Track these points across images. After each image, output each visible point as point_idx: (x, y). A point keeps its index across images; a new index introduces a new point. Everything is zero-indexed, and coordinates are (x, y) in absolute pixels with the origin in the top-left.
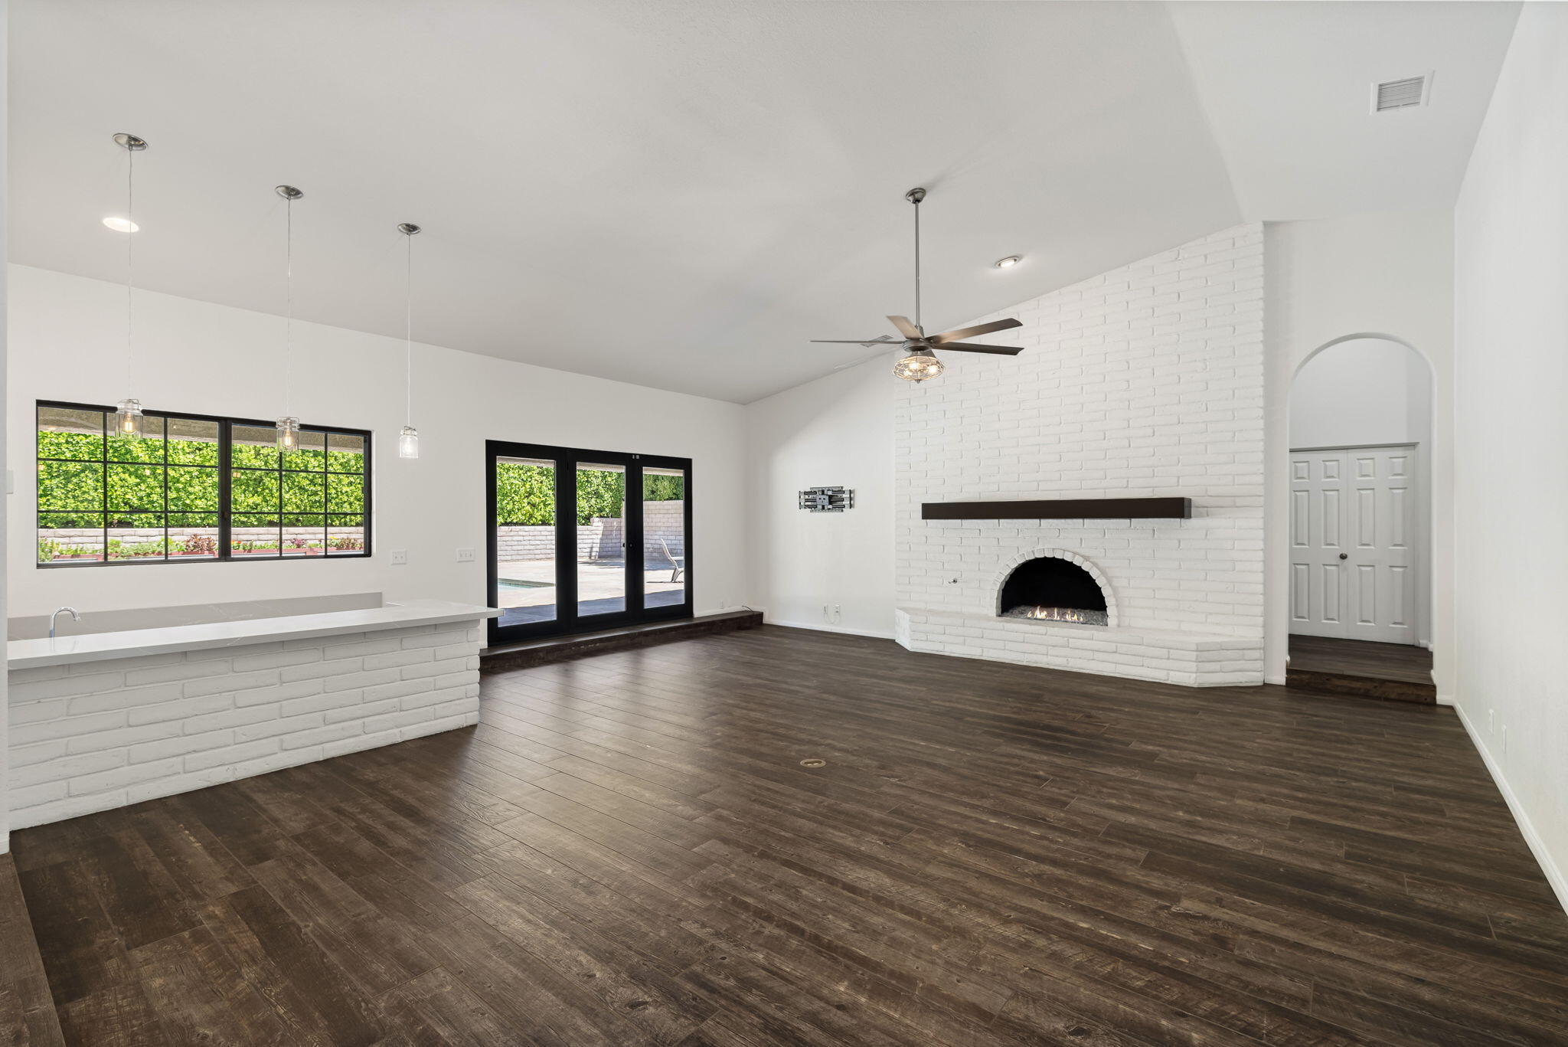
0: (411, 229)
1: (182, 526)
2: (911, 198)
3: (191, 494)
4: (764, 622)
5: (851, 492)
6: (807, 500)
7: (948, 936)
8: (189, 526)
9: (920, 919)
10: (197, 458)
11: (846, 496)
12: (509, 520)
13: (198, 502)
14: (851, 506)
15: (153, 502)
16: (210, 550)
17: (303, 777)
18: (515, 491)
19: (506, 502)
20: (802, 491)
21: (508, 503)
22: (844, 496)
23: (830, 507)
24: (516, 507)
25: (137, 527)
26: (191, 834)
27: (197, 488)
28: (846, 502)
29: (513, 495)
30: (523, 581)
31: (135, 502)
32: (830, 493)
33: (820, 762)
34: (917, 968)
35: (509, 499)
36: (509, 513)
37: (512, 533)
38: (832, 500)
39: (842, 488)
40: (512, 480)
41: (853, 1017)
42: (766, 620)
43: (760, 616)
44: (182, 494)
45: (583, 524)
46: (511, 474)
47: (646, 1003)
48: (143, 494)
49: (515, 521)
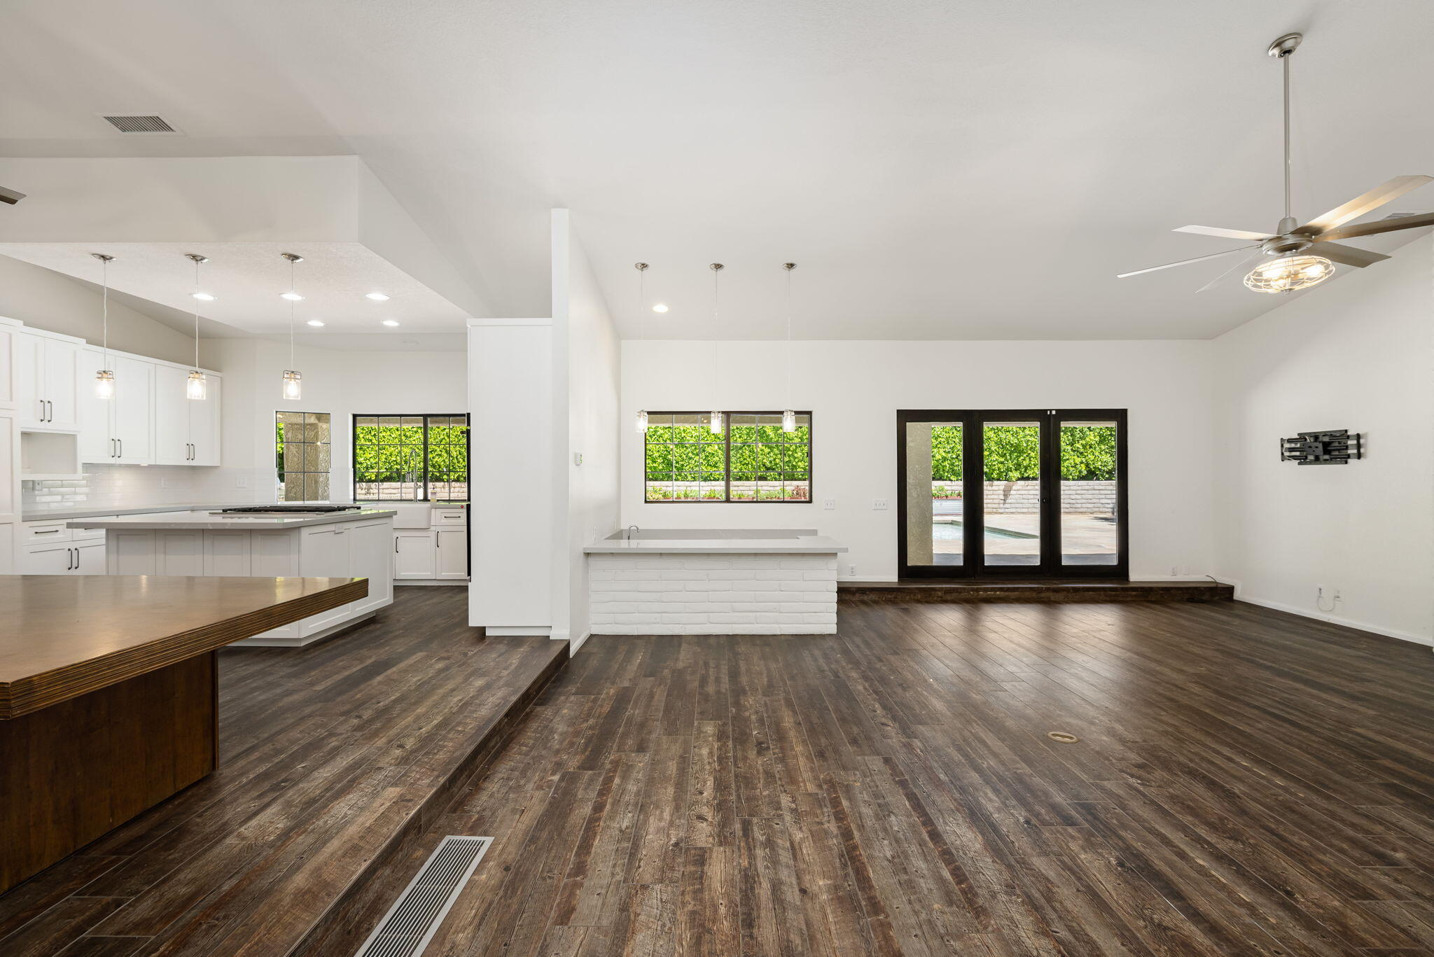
0: (791, 266)
1: (792, 480)
2: (1276, 51)
3: (796, 458)
4: (1235, 598)
5: (1358, 437)
6: (1291, 450)
7: (964, 907)
8: (795, 480)
9: (959, 883)
10: (799, 433)
11: (1352, 442)
12: (1026, 475)
13: (800, 463)
14: (1359, 456)
15: (776, 464)
16: (805, 496)
17: (712, 641)
18: (1031, 448)
19: (1022, 458)
20: (1286, 437)
21: (1024, 460)
22: (1350, 442)
23: (1327, 457)
24: (1032, 463)
25: (769, 480)
26: (642, 656)
27: (800, 454)
28: (1352, 451)
29: (1029, 452)
30: (1016, 532)
31: (768, 464)
32: (1326, 439)
33: (1071, 738)
34: (897, 908)
35: (1025, 455)
36: (1026, 468)
37: (1029, 488)
38: (1327, 448)
39: (1346, 431)
40: (1028, 438)
41: (802, 900)
42: (1237, 595)
43: (1230, 590)
44: (792, 459)
45: (1107, 479)
46: (1027, 432)
47: (706, 820)
48: (772, 459)
49: (1031, 476)
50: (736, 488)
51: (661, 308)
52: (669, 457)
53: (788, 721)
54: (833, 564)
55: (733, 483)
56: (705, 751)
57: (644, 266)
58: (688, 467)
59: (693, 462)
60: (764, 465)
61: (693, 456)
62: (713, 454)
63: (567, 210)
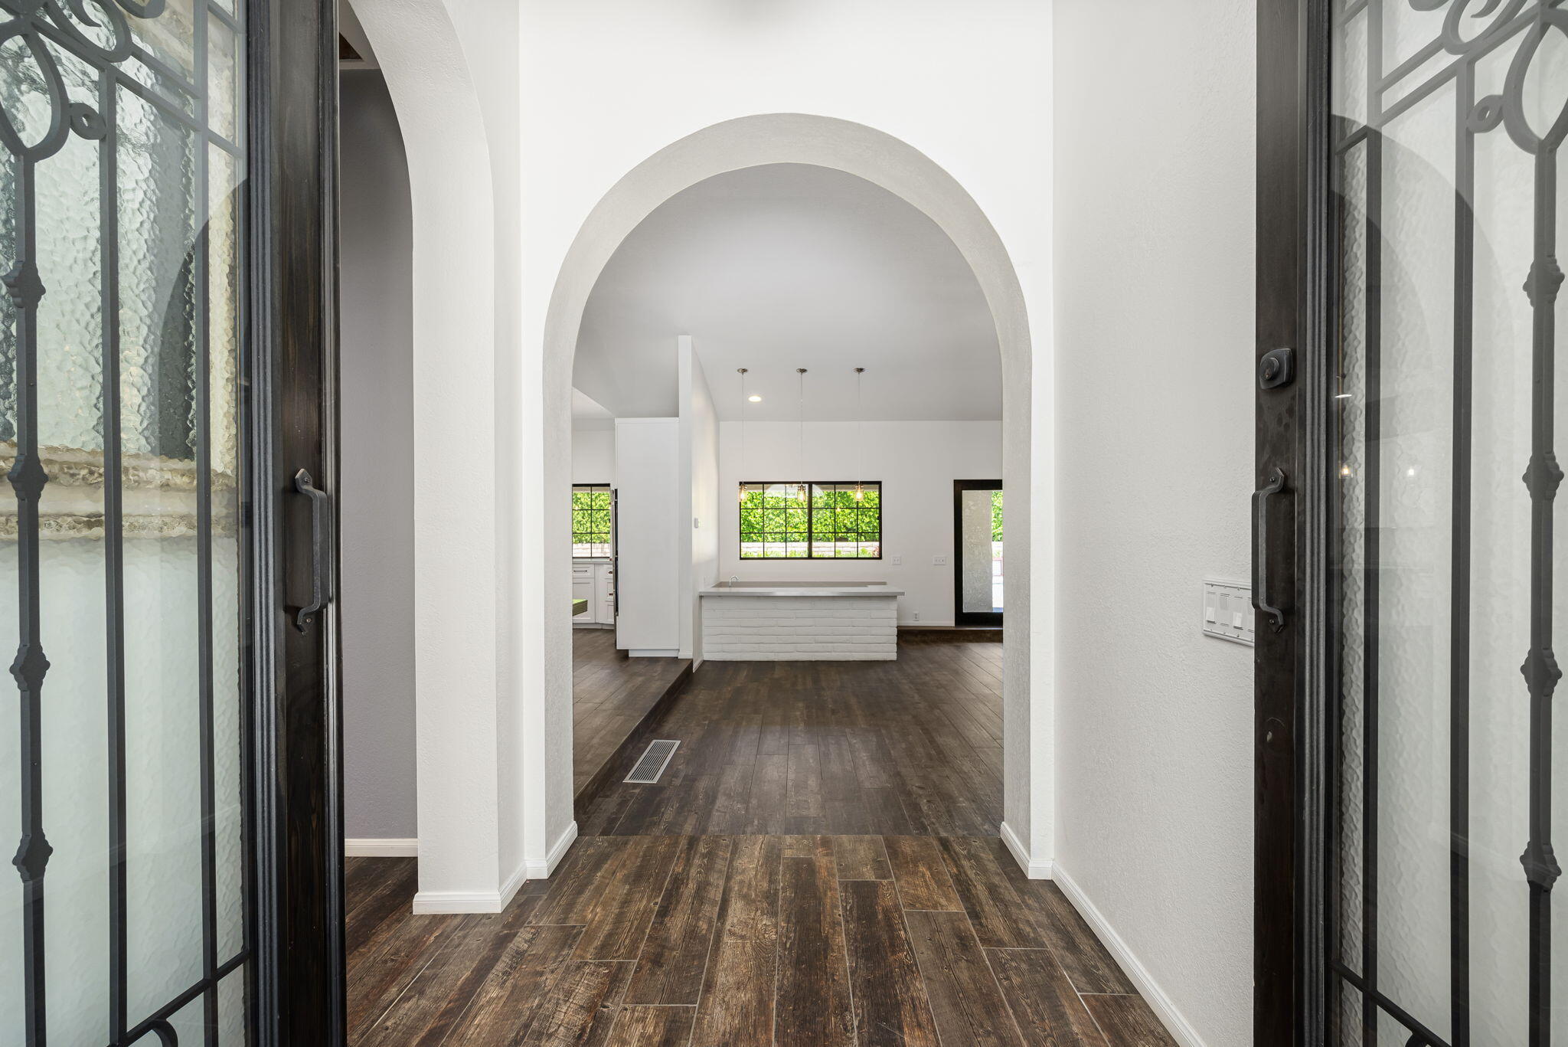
50: (817, 549)
51: (755, 399)
52: (750, 518)
53: (853, 701)
54: (893, 606)
55: (814, 544)
56: (798, 713)
57: (744, 371)
58: (769, 528)
59: (774, 523)
60: (845, 526)
61: (774, 517)
62: (794, 515)
63: (690, 337)
